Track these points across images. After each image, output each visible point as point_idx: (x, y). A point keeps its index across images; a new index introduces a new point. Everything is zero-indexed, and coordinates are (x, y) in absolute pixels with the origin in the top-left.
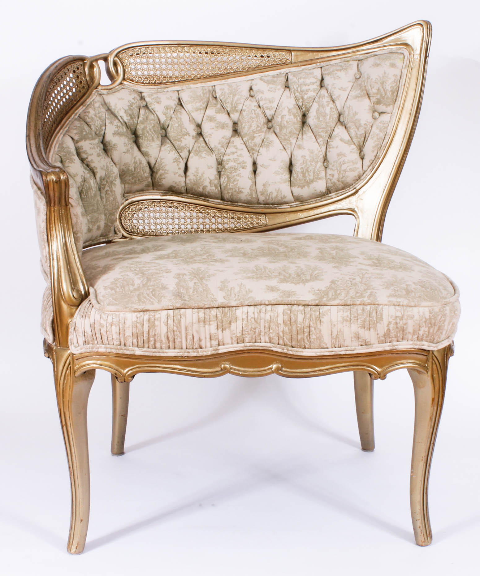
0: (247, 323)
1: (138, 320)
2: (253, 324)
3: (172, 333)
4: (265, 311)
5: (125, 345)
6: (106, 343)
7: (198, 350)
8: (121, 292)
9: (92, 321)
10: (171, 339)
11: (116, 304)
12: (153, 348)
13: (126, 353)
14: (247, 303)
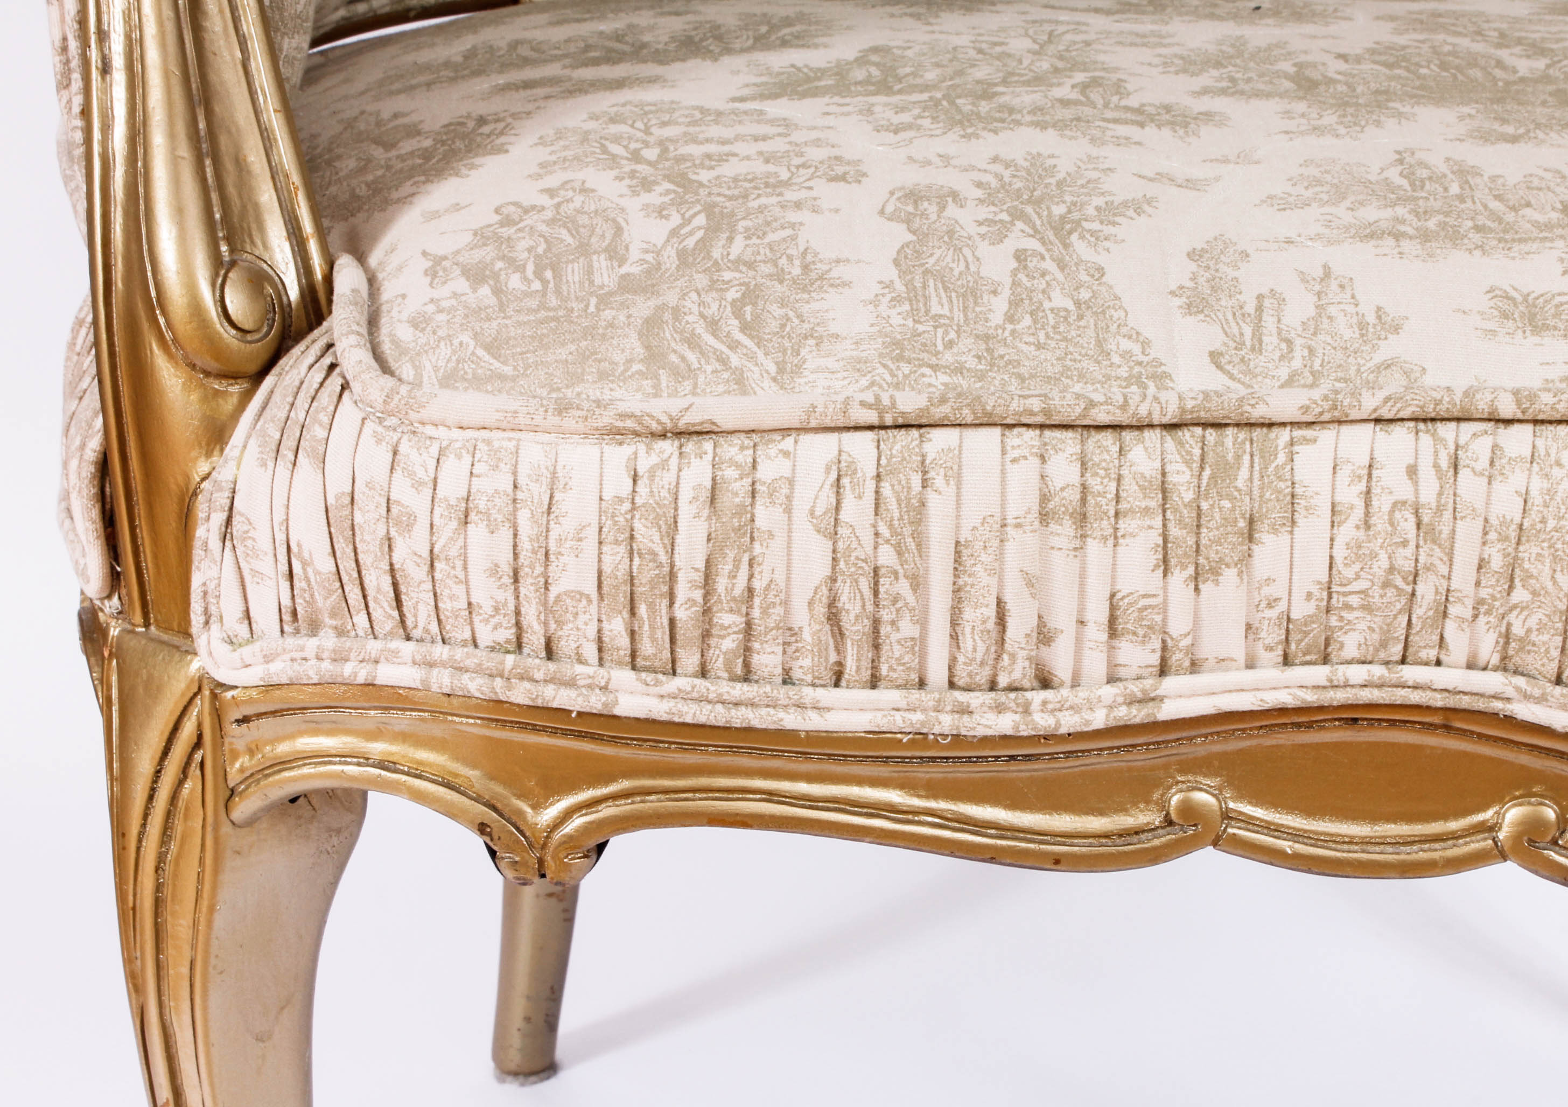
0: (1361, 534)
1: (642, 488)
2: (1405, 543)
3: (865, 585)
4: (1492, 463)
5: (550, 653)
6: (427, 631)
7: (1029, 695)
8: (533, 303)
9: (338, 485)
10: (854, 626)
11: (502, 377)
12: (733, 679)
13: (555, 705)
14: (1370, 403)
